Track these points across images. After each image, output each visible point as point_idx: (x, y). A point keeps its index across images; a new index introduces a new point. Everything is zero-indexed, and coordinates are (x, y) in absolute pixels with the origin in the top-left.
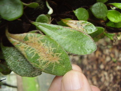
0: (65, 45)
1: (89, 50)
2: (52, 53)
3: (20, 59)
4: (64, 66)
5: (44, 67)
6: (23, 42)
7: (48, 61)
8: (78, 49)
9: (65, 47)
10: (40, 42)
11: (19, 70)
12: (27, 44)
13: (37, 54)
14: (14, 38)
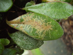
0: (52, 15)
1: (70, 12)
2: (44, 24)
3: (25, 38)
4: (57, 31)
5: (42, 36)
6: (21, 24)
7: (44, 31)
8: (62, 15)
9: (53, 17)
10: (33, 18)
11: (27, 46)
12: (24, 24)
13: (34, 29)
14: (13, 23)
